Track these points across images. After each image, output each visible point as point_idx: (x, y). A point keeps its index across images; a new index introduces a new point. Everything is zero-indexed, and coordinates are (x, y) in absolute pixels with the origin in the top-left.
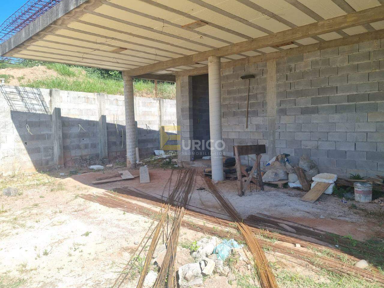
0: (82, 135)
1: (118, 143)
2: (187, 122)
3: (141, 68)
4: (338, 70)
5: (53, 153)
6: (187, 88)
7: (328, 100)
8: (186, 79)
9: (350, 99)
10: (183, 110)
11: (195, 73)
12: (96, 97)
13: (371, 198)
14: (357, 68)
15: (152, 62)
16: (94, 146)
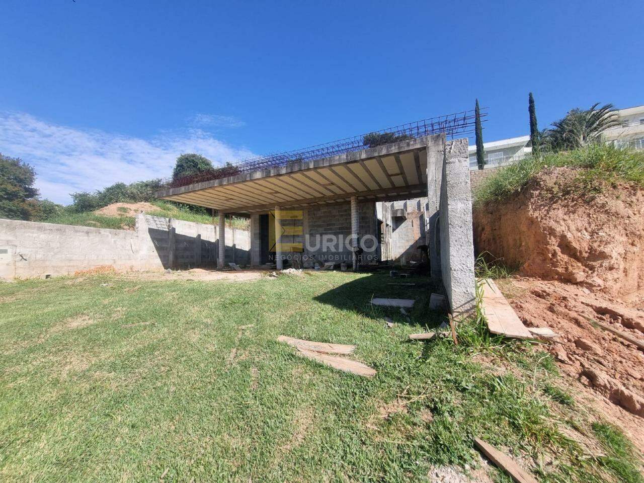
0: (186, 249)
1: (207, 256)
2: (258, 242)
3: (232, 208)
4: (334, 216)
5: (168, 260)
6: (258, 221)
7: (331, 229)
8: (257, 217)
9: (340, 229)
10: (255, 234)
11: (262, 213)
12: (195, 225)
13: (346, 268)
14: (342, 216)
15: (241, 206)
16: (192, 257)
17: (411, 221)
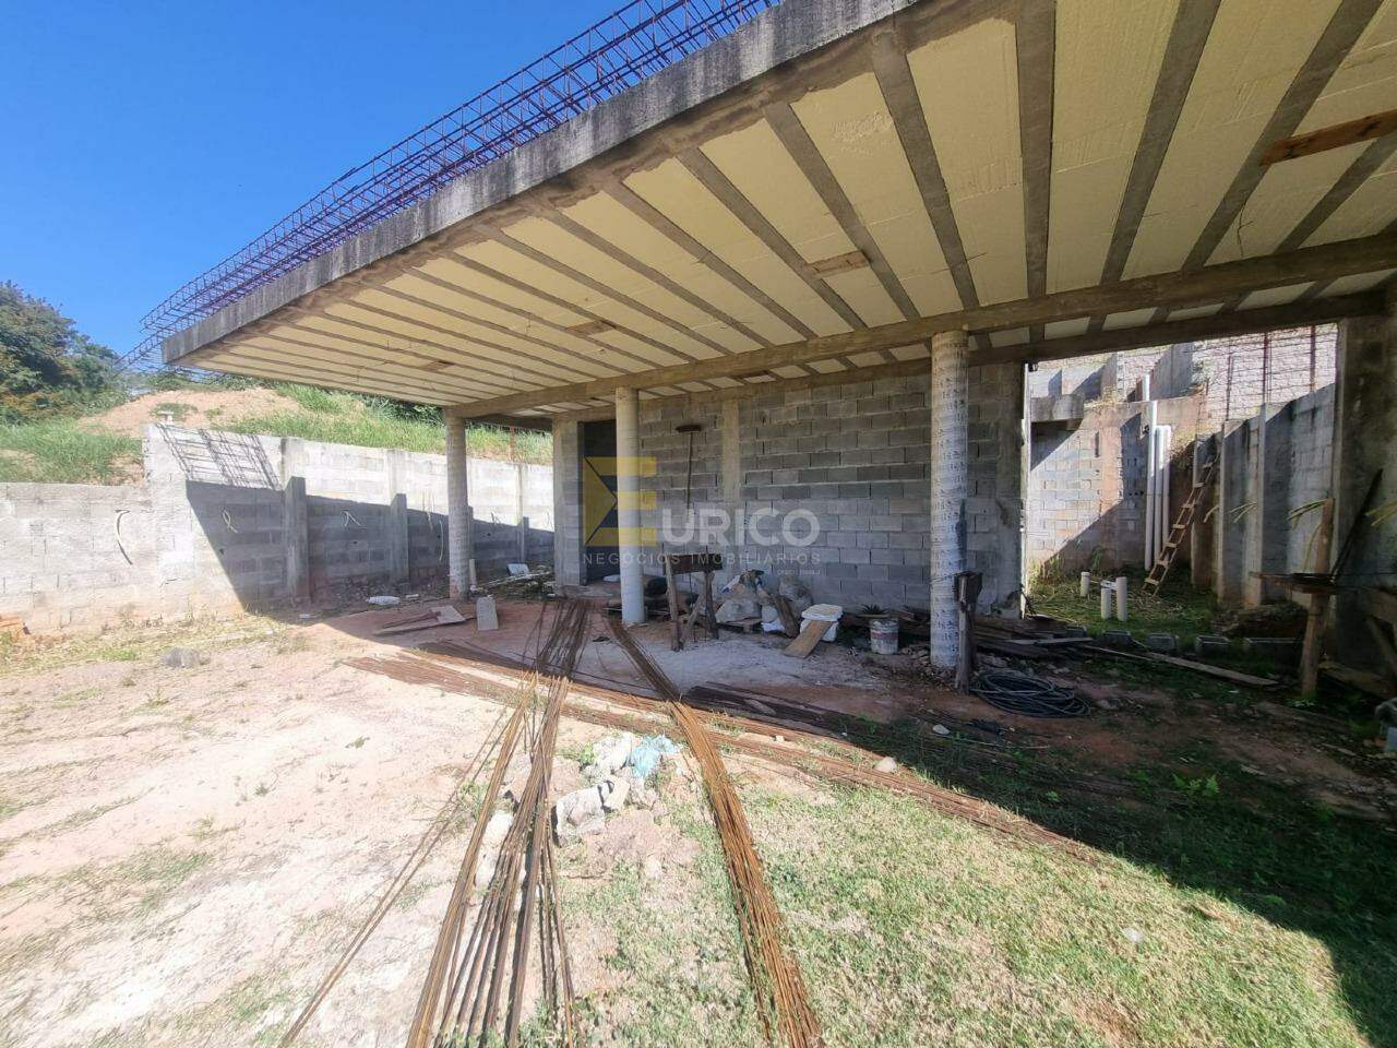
0: (352, 534)
1: (432, 550)
2: (574, 510)
3: (481, 402)
4: (840, 424)
5: (285, 572)
6: (575, 444)
7: (825, 475)
8: (573, 428)
9: (862, 474)
10: (566, 486)
11: (591, 417)
12: (385, 457)
13: (896, 646)
14: (870, 422)
15: (505, 392)
16: (379, 556)
17: (1093, 436)
